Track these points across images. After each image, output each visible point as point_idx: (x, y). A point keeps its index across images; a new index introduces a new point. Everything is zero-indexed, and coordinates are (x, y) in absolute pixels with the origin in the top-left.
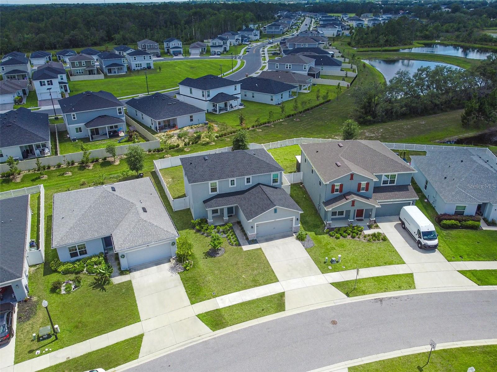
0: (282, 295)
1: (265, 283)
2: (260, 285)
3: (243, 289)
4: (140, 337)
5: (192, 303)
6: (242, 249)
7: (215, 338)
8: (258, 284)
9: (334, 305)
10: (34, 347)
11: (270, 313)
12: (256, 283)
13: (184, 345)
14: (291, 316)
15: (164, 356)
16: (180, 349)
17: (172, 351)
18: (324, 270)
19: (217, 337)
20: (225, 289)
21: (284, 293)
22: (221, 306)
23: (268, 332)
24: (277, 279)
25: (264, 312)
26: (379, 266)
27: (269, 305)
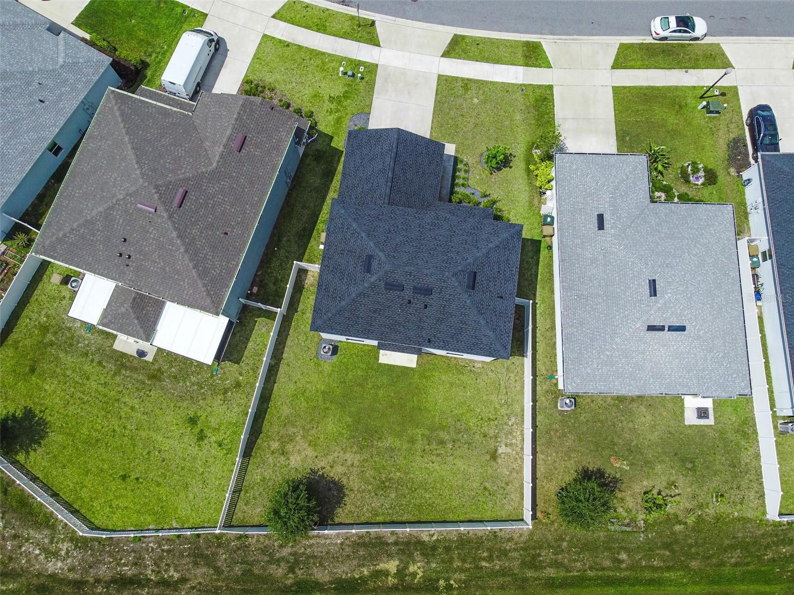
0: (446, 54)
1: (456, 79)
2: (463, 79)
3: (487, 82)
4: (615, 66)
5: (551, 87)
6: (456, 151)
7: (541, 34)
8: (466, 82)
9: (398, 19)
10: (721, 98)
11: (471, 37)
12: (467, 84)
13: (573, 40)
14: (452, 25)
15: (595, 35)
16: (578, 37)
17: (586, 37)
18: (372, 69)
19: (538, 34)
20: (507, 91)
21: (442, 56)
22: (521, 70)
23: (485, 17)
24: (438, 79)
25: (477, 42)
26: (299, 46)
27: (468, 47)
